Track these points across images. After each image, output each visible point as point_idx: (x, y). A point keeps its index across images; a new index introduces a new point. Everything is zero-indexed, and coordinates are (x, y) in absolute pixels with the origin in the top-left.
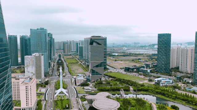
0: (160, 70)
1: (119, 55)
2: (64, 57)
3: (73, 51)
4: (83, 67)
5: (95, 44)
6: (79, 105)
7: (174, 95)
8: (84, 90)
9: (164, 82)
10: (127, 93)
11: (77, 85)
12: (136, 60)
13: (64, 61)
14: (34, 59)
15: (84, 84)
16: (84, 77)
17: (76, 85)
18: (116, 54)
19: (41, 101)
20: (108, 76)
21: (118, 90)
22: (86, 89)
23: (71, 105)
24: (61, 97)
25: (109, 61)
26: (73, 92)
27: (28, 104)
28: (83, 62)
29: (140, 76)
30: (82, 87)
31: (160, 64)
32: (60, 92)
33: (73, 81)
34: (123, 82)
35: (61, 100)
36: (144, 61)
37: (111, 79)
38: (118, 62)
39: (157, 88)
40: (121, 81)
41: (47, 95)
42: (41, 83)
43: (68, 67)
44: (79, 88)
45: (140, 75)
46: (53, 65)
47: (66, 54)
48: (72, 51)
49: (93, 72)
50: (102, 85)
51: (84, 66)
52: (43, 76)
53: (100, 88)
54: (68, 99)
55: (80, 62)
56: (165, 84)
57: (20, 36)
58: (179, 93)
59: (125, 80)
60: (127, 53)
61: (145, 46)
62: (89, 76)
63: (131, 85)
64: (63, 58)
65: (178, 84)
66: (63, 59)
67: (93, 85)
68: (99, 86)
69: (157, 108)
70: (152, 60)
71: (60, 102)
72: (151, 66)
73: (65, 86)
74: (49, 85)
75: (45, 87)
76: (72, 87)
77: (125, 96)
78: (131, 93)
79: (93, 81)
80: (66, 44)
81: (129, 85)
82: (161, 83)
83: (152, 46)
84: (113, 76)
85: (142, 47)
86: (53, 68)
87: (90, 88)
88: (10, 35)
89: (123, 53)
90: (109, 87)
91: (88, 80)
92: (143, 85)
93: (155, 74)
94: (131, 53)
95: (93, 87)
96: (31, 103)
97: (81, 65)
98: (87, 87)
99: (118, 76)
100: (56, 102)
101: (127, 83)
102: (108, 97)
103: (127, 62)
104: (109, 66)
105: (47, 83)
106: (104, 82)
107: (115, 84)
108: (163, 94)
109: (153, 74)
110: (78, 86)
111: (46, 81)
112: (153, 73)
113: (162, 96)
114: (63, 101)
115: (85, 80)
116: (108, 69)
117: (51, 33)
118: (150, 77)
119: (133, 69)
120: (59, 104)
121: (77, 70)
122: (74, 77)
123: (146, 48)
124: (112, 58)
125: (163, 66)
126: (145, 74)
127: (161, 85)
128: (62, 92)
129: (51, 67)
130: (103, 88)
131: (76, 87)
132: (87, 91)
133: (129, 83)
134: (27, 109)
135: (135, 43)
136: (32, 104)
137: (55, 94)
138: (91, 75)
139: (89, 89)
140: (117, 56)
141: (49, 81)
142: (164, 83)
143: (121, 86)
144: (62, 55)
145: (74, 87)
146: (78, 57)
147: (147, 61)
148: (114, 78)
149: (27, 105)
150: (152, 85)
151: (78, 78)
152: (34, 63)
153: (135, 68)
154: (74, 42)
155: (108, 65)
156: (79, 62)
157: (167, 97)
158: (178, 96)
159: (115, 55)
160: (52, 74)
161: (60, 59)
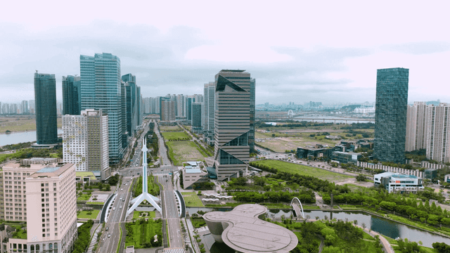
0: (382, 155)
1: (280, 126)
2: (161, 128)
3: (181, 116)
4: (202, 148)
5: (228, 89)
6: (188, 238)
7: (432, 216)
8: (201, 198)
9: (397, 182)
10: (308, 207)
11: (185, 186)
12: (319, 135)
13: (159, 136)
14: (84, 123)
15: (202, 185)
16: (202, 167)
17: (183, 188)
18: (274, 124)
19: (91, 223)
20: (258, 167)
21: (286, 199)
22: (207, 197)
23: (166, 235)
24: (144, 215)
25: (260, 137)
26: (174, 203)
27: (46, 233)
28: (201, 139)
29: (333, 169)
30: (197, 192)
31: (381, 141)
32: (142, 203)
33: (175, 178)
34: (295, 181)
35: (142, 222)
36: (336, 137)
37: (265, 174)
38: (280, 138)
39: (383, 198)
40: (290, 179)
41: (110, 208)
42: (99, 181)
43: (167, 147)
44: (190, 195)
45: (334, 166)
46: (134, 142)
47: (166, 121)
48: (179, 116)
49: (224, 156)
50: (246, 187)
51: (203, 145)
52: (106, 165)
53: (241, 194)
54: (159, 221)
55: (194, 139)
56: (401, 187)
57: (63, 77)
58: (445, 211)
59: (300, 176)
60: (297, 122)
61: (333, 110)
62: (214, 167)
63: (317, 190)
64: (159, 129)
65: (433, 188)
66: (157, 132)
67: (223, 187)
68: (238, 189)
69: (395, 249)
70: (355, 135)
71: (140, 227)
72: (356, 148)
73: (155, 190)
74: (118, 185)
75: (108, 189)
76: (172, 192)
77: (304, 215)
78: (318, 209)
79: (223, 177)
80: (166, 101)
81: (312, 188)
82: (390, 184)
83: (349, 109)
84: (270, 167)
85: (328, 111)
86: (133, 150)
87: (217, 195)
88: (39, 73)
89: (288, 121)
90: (261, 193)
91: (212, 174)
92: (345, 190)
93: (370, 165)
94: (306, 122)
95: (223, 192)
96: (56, 229)
97: (197, 143)
98: (209, 191)
99: (282, 168)
100: (128, 227)
101: (307, 185)
102: (262, 217)
103: (301, 139)
104: (260, 146)
105: (114, 181)
106: (250, 181)
107: (277, 186)
108: (401, 212)
109: (364, 165)
110: (188, 188)
111: (112, 177)
112: (364, 161)
113: (400, 218)
114: (148, 225)
115: (205, 174)
116: (257, 152)
117: (133, 75)
118: (358, 171)
119: (316, 153)
120: (135, 232)
121: (187, 153)
122: (180, 168)
123: (337, 113)
124: (264, 131)
125: (389, 145)
126: (346, 164)
127: (390, 189)
128: (147, 202)
129: (130, 147)
130: (248, 195)
131: (181, 191)
132: (208, 202)
133: (311, 184)
134: (44, 245)
135: (312, 104)
136: (58, 232)
137: (130, 207)
138: (218, 164)
139: (214, 197)
140: (277, 126)
141: (120, 177)
142: (397, 186)
143: (291, 191)
144: (156, 123)
145: (178, 192)
146: (191, 128)
147: (343, 138)
148: (273, 171)
149: (44, 235)
150: (368, 189)
151: (188, 171)
152: (84, 133)
153: (320, 151)
154: (183, 97)
155: (257, 145)
156: (192, 139)
157: (414, 220)
158: (445, 218)
159: (271, 126)
160: (129, 162)
161: (151, 132)
